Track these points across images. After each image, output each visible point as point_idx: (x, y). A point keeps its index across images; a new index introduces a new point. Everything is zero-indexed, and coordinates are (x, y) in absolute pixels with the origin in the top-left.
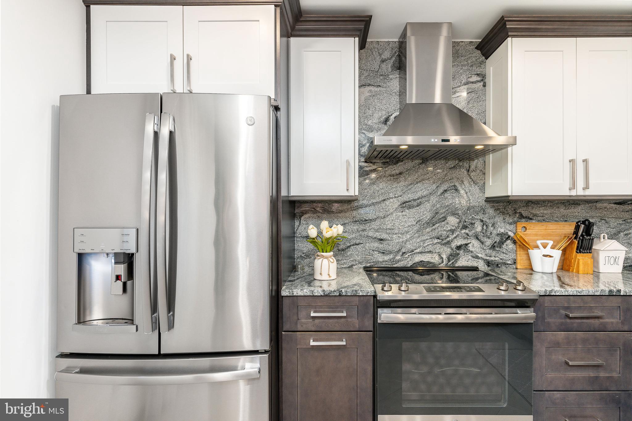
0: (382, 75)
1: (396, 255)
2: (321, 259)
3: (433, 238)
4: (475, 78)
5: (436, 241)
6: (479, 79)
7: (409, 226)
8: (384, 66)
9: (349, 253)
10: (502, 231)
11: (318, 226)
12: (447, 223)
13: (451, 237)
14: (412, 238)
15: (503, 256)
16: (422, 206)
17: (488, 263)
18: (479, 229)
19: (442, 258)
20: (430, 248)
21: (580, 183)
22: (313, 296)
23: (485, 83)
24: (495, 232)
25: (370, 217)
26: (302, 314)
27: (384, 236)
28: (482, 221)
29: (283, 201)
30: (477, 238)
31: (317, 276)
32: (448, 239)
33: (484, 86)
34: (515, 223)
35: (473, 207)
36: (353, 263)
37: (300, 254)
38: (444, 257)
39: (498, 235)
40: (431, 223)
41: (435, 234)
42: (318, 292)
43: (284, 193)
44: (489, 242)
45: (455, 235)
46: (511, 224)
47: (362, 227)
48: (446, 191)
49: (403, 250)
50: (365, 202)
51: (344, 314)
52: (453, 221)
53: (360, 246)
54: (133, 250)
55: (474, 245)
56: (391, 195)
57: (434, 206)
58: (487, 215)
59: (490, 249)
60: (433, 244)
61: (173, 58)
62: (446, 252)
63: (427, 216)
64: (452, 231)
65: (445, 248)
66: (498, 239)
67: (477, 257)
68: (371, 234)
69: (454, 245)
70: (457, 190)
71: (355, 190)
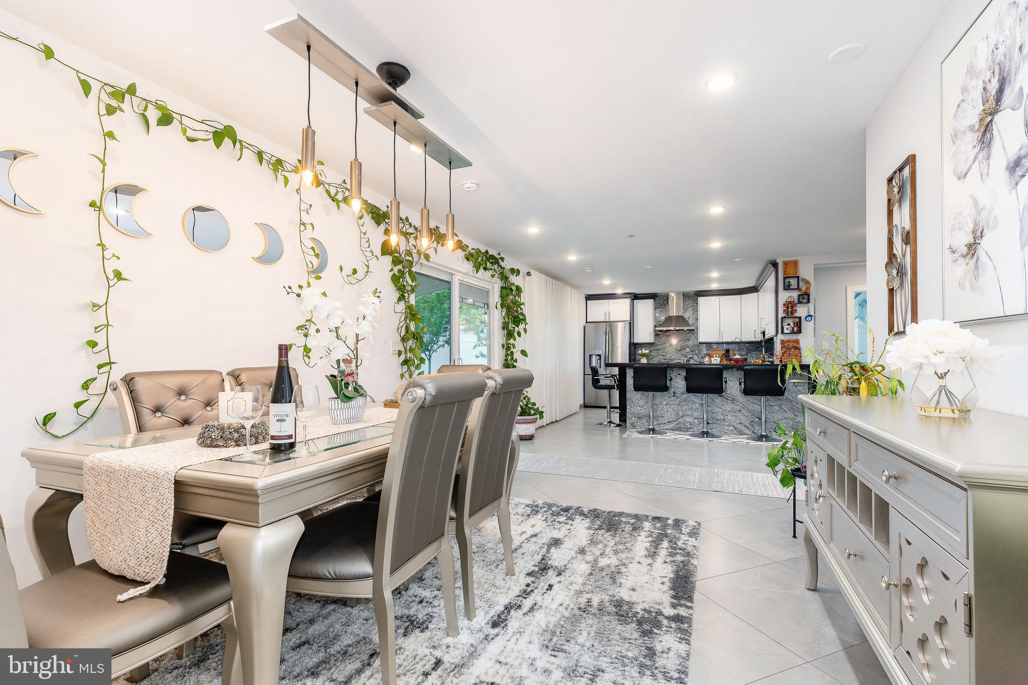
0: (663, 305)
2: (642, 360)
6: (695, 305)
8: (664, 303)
9: (653, 360)
10: (704, 352)
11: (642, 351)
13: (687, 355)
25: (660, 348)
27: (665, 354)
28: (698, 349)
29: (632, 344)
34: (708, 350)
35: (695, 344)
37: (638, 355)
40: (680, 350)
41: (682, 354)
43: (633, 342)
44: (700, 356)
45: (689, 354)
47: (657, 351)
48: (685, 340)
50: (658, 344)
52: (688, 349)
54: (601, 354)
56: (667, 342)
57: (681, 345)
58: (699, 347)
61: (606, 312)
63: (679, 348)
65: (685, 358)
66: (704, 355)
67: (696, 361)
68: (660, 353)
69: (688, 357)
70: (689, 340)
71: (652, 341)
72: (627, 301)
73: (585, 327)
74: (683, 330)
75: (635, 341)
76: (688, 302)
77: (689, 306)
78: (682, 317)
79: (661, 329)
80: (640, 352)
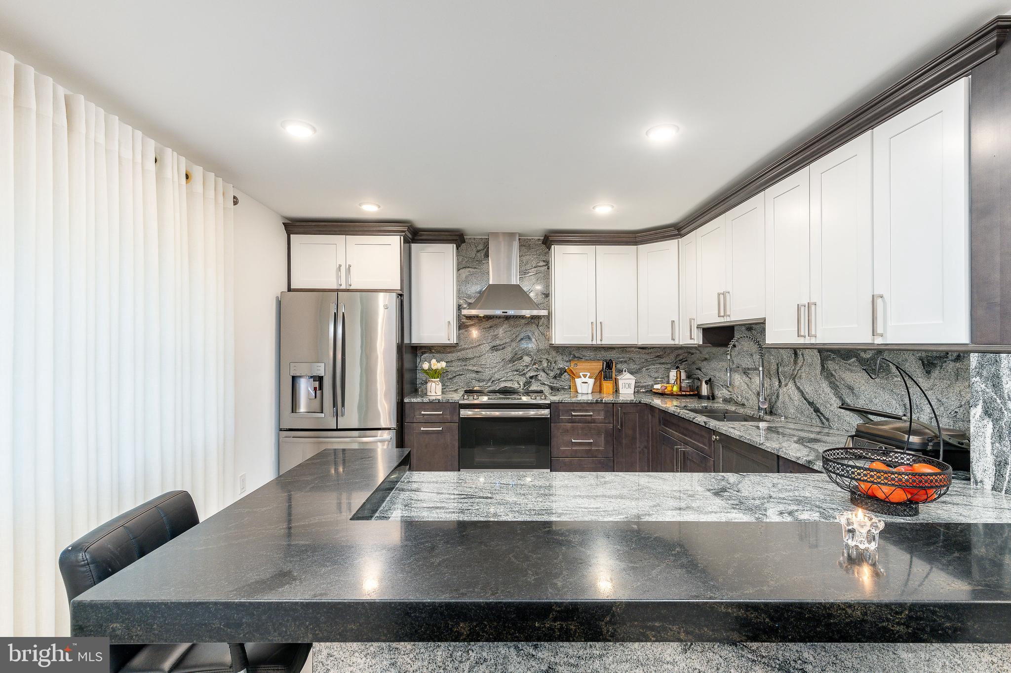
0: (478, 261)
1: (488, 382)
2: (430, 384)
3: (514, 371)
4: (542, 264)
5: (515, 373)
6: (544, 264)
7: (497, 363)
8: (478, 254)
9: (455, 381)
10: (561, 366)
11: (430, 362)
12: (523, 361)
13: (526, 370)
14: (499, 370)
15: (562, 383)
16: (505, 349)
17: (552, 388)
18: (545, 365)
19: (520, 385)
20: (512, 378)
21: (599, 338)
22: (423, 402)
23: (549, 267)
24: (556, 367)
25: (470, 356)
26: (417, 413)
27: (480, 369)
28: (547, 360)
29: (405, 346)
30: (544, 371)
31: (429, 394)
32: (524, 372)
33: (548, 269)
34: (570, 361)
35: (541, 350)
36: (457, 388)
37: (420, 381)
38: (521, 383)
39: (558, 369)
40: (512, 360)
41: (515, 368)
42: (426, 400)
43: (406, 341)
44: (552, 374)
45: (528, 369)
46: (567, 362)
47: (464, 363)
48: (522, 339)
49: (493, 379)
50: (466, 346)
51: (441, 413)
52: (527, 359)
53: (463, 376)
54: (323, 375)
55: (542, 376)
56: (484, 342)
57: (514, 349)
58: (551, 355)
59: (553, 378)
60: (513, 375)
61: (340, 266)
62: (522, 380)
63: (509, 356)
64: (527, 366)
65: (522, 378)
66: (558, 372)
67: (544, 384)
68: (470, 368)
69: (528, 376)
70: (530, 338)
71: (453, 340)
72: (395, 242)
73: (279, 303)
74: (523, 317)
75: (415, 341)
76: (528, 257)
77: (528, 267)
78: (518, 287)
79: (473, 312)
80: (426, 366)
